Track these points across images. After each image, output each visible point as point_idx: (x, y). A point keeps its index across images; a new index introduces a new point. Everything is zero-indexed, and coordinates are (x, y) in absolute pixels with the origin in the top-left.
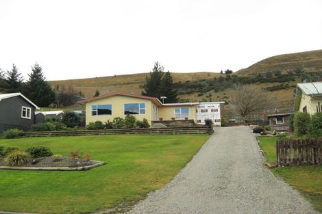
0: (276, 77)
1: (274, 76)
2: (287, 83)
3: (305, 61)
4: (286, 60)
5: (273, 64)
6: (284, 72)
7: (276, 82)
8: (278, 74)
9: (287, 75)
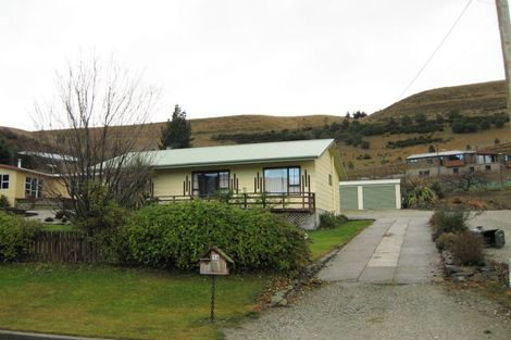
0: (417, 124)
1: (414, 123)
2: (429, 134)
3: (473, 99)
4: (445, 97)
5: (423, 104)
6: (432, 117)
7: (413, 132)
8: (421, 119)
9: (434, 122)
